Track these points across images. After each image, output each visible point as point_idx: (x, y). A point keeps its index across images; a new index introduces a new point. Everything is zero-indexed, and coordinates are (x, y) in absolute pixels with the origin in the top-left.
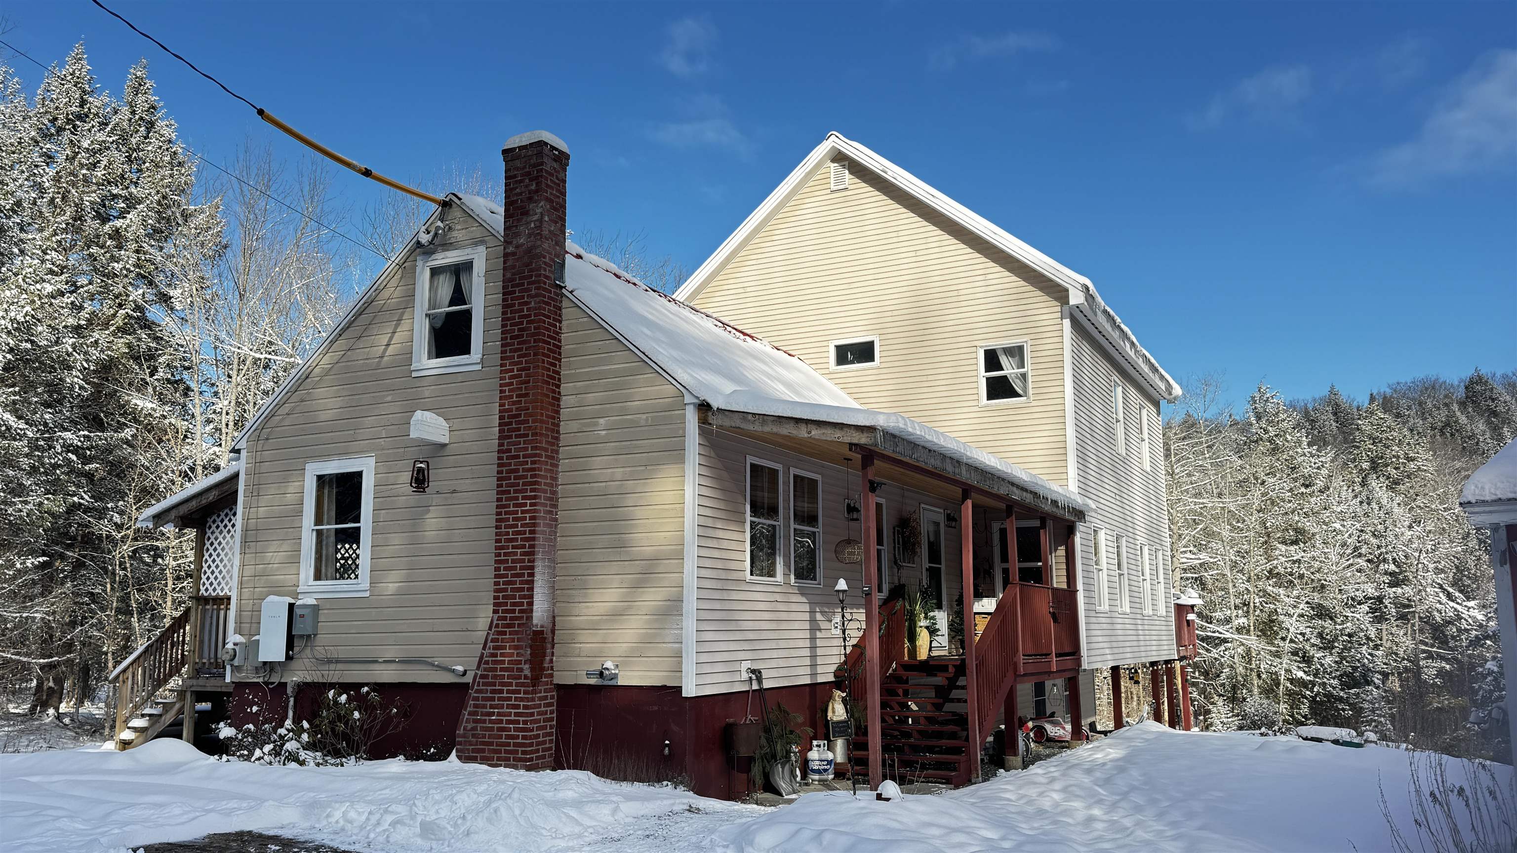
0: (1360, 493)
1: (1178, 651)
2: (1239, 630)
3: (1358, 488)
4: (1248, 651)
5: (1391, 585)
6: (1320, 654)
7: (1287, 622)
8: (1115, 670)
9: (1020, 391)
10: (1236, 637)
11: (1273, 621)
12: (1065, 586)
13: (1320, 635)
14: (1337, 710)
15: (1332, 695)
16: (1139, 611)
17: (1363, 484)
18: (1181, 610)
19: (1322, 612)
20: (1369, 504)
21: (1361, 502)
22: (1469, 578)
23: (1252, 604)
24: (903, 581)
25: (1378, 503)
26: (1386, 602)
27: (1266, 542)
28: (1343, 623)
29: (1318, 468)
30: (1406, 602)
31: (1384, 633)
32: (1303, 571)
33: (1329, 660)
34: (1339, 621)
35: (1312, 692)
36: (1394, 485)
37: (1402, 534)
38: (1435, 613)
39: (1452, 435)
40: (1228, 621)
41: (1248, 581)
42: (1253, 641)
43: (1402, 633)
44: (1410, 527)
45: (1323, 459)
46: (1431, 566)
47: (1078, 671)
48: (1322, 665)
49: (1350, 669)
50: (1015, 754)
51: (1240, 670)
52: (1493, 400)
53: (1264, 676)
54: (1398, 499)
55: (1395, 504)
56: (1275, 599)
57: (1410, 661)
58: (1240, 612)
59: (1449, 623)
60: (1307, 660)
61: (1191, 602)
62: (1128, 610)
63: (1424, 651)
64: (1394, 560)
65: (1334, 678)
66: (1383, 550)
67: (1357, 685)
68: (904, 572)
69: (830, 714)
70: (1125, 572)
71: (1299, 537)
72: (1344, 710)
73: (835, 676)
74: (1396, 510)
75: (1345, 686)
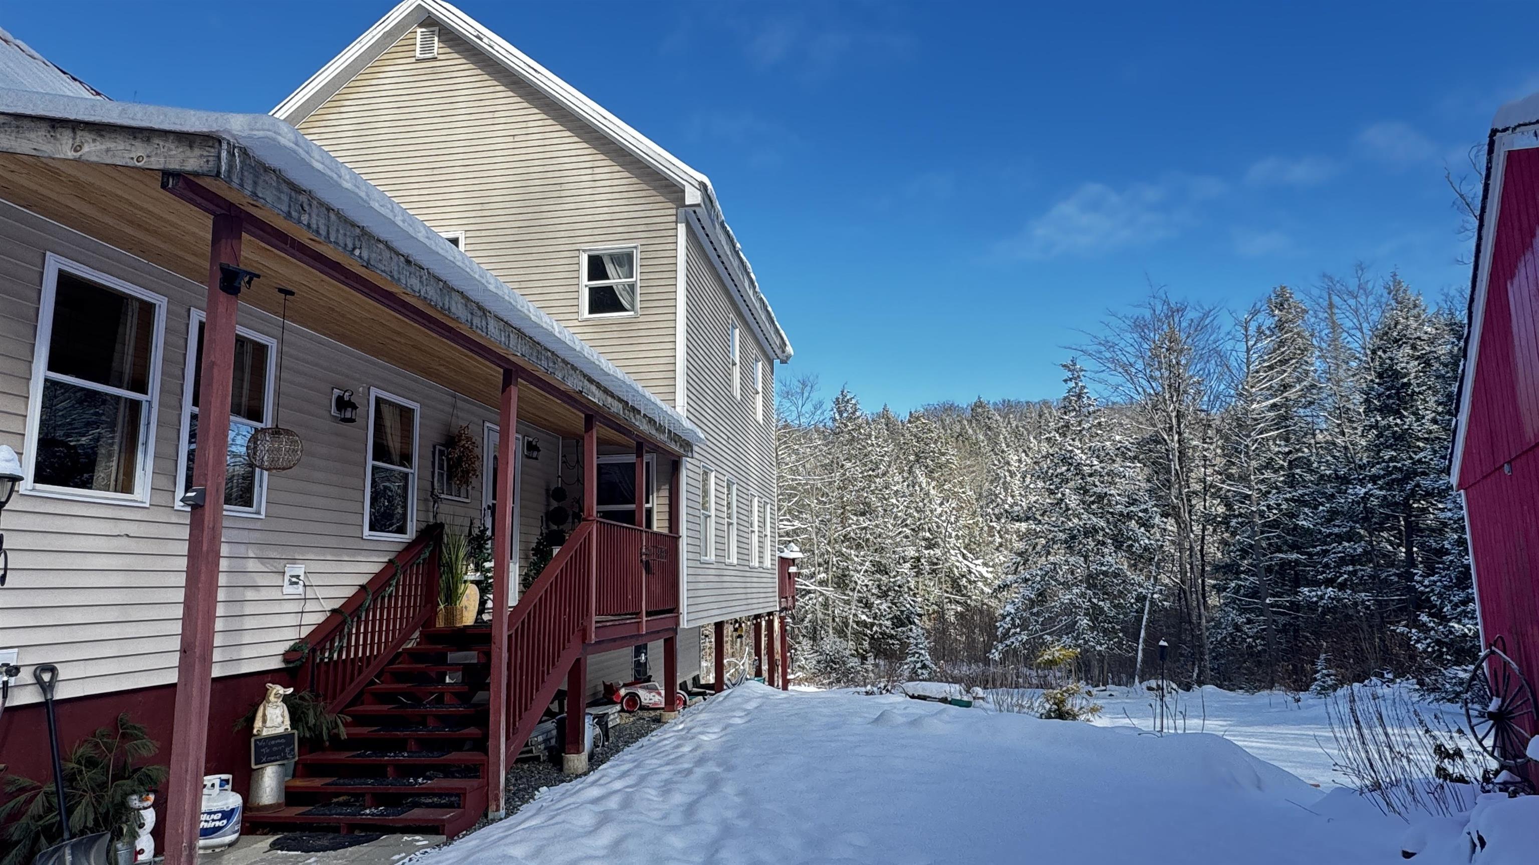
0: (908, 478)
1: (780, 602)
2: (822, 583)
3: (905, 475)
4: (827, 599)
5: (927, 548)
6: (878, 601)
7: (856, 576)
8: (719, 626)
9: (627, 306)
10: (818, 589)
11: (845, 576)
12: (665, 531)
13: (879, 587)
14: (888, 644)
15: (885, 634)
16: (746, 563)
17: (910, 472)
18: (785, 563)
19: (881, 569)
20: (913, 487)
21: (908, 486)
22: (975, 543)
23: (831, 563)
24: (441, 518)
25: (920, 486)
26: (923, 561)
27: (842, 513)
28: (895, 577)
29: (882, 456)
30: (935, 560)
31: (920, 584)
32: (868, 536)
33: (884, 606)
34: (892, 575)
35: (872, 631)
36: (930, 474)
37: (936, 510)
38: (955, 569)
39: (963, 442)
40: (813, 575)
41: (828, 544)
42: (829, 591)
43: (932, 584)
44: (941, 504)
45: (886, 449)
46: (954, 534)
47: (675, 631)
48: (880, 610)
49: (899, 613)
50: (578, 752)
51: (820, 615)
52: (989, 419)
53: (837, 620)
54: (934, 484)
55: (931, 487)
56: (847, 558)
57: (937, 605)
58: (821, 569)
59: (963, 576)
60: (868, 605)
61: (792, 556)
62: (735, 562)
63: (947, 598)
64: (929, 529)
65: (887, 620)
66: (922, 521)
67: (903, 625)
68: (444, 508)
69: (258, 724)
70: (735, 521)
71: (866, 511)
72: (893, 644)
73: (285, 661)
74: (932, 492)
75: (895, 626)
